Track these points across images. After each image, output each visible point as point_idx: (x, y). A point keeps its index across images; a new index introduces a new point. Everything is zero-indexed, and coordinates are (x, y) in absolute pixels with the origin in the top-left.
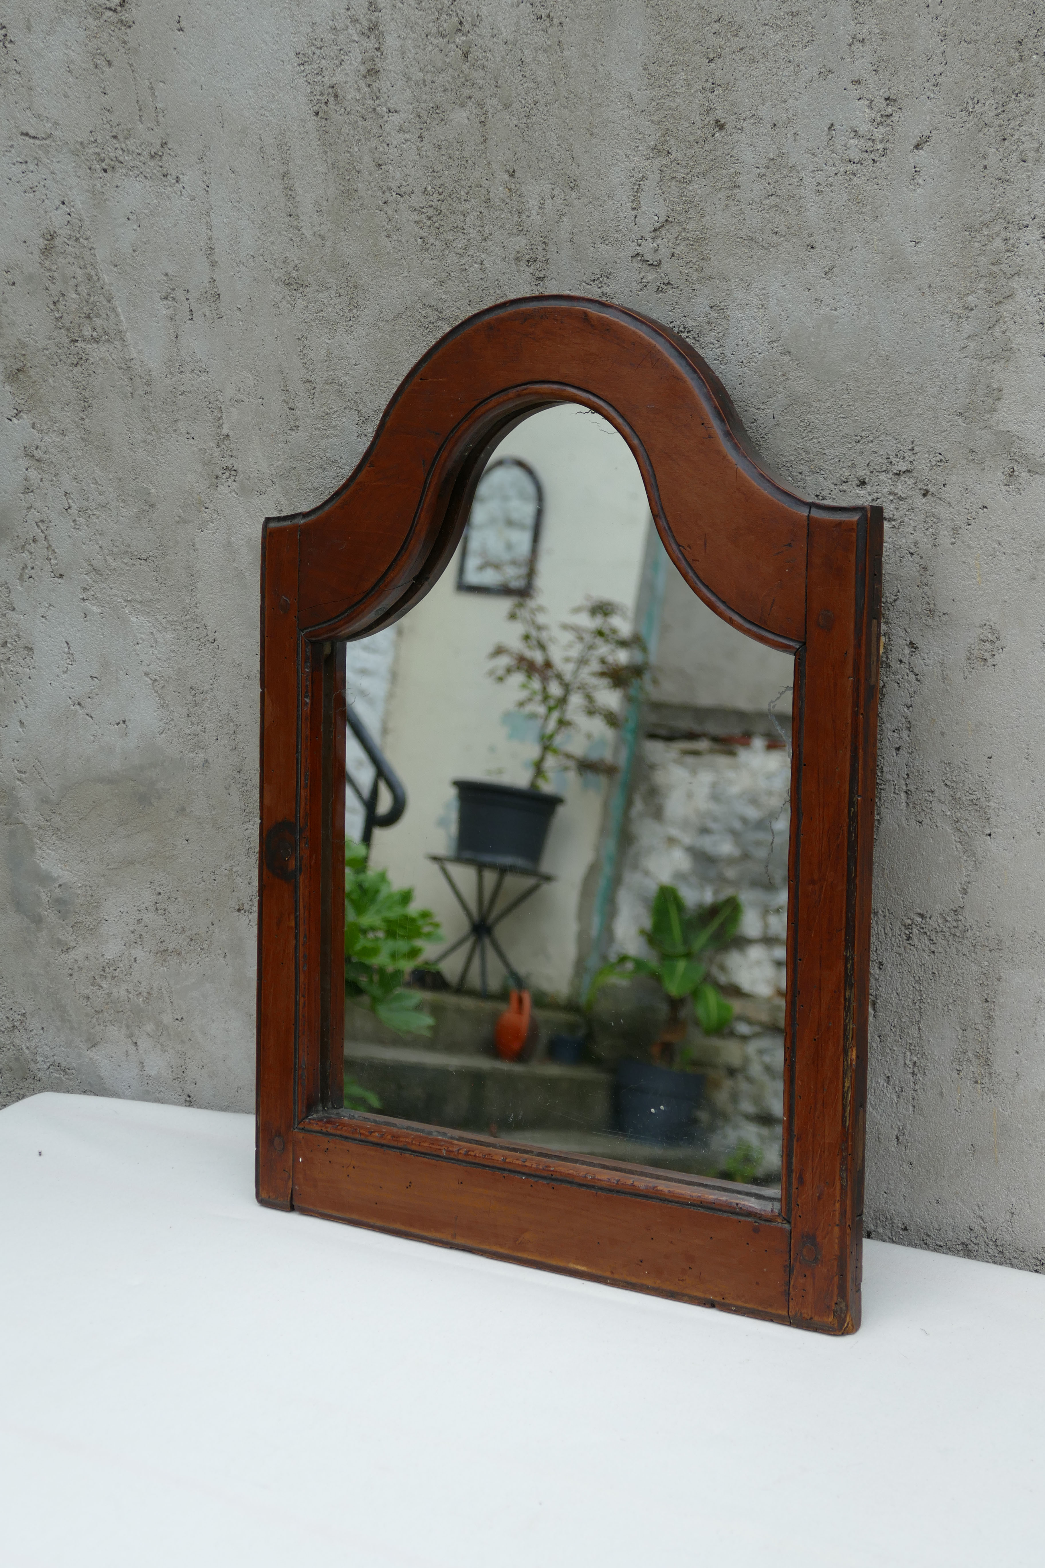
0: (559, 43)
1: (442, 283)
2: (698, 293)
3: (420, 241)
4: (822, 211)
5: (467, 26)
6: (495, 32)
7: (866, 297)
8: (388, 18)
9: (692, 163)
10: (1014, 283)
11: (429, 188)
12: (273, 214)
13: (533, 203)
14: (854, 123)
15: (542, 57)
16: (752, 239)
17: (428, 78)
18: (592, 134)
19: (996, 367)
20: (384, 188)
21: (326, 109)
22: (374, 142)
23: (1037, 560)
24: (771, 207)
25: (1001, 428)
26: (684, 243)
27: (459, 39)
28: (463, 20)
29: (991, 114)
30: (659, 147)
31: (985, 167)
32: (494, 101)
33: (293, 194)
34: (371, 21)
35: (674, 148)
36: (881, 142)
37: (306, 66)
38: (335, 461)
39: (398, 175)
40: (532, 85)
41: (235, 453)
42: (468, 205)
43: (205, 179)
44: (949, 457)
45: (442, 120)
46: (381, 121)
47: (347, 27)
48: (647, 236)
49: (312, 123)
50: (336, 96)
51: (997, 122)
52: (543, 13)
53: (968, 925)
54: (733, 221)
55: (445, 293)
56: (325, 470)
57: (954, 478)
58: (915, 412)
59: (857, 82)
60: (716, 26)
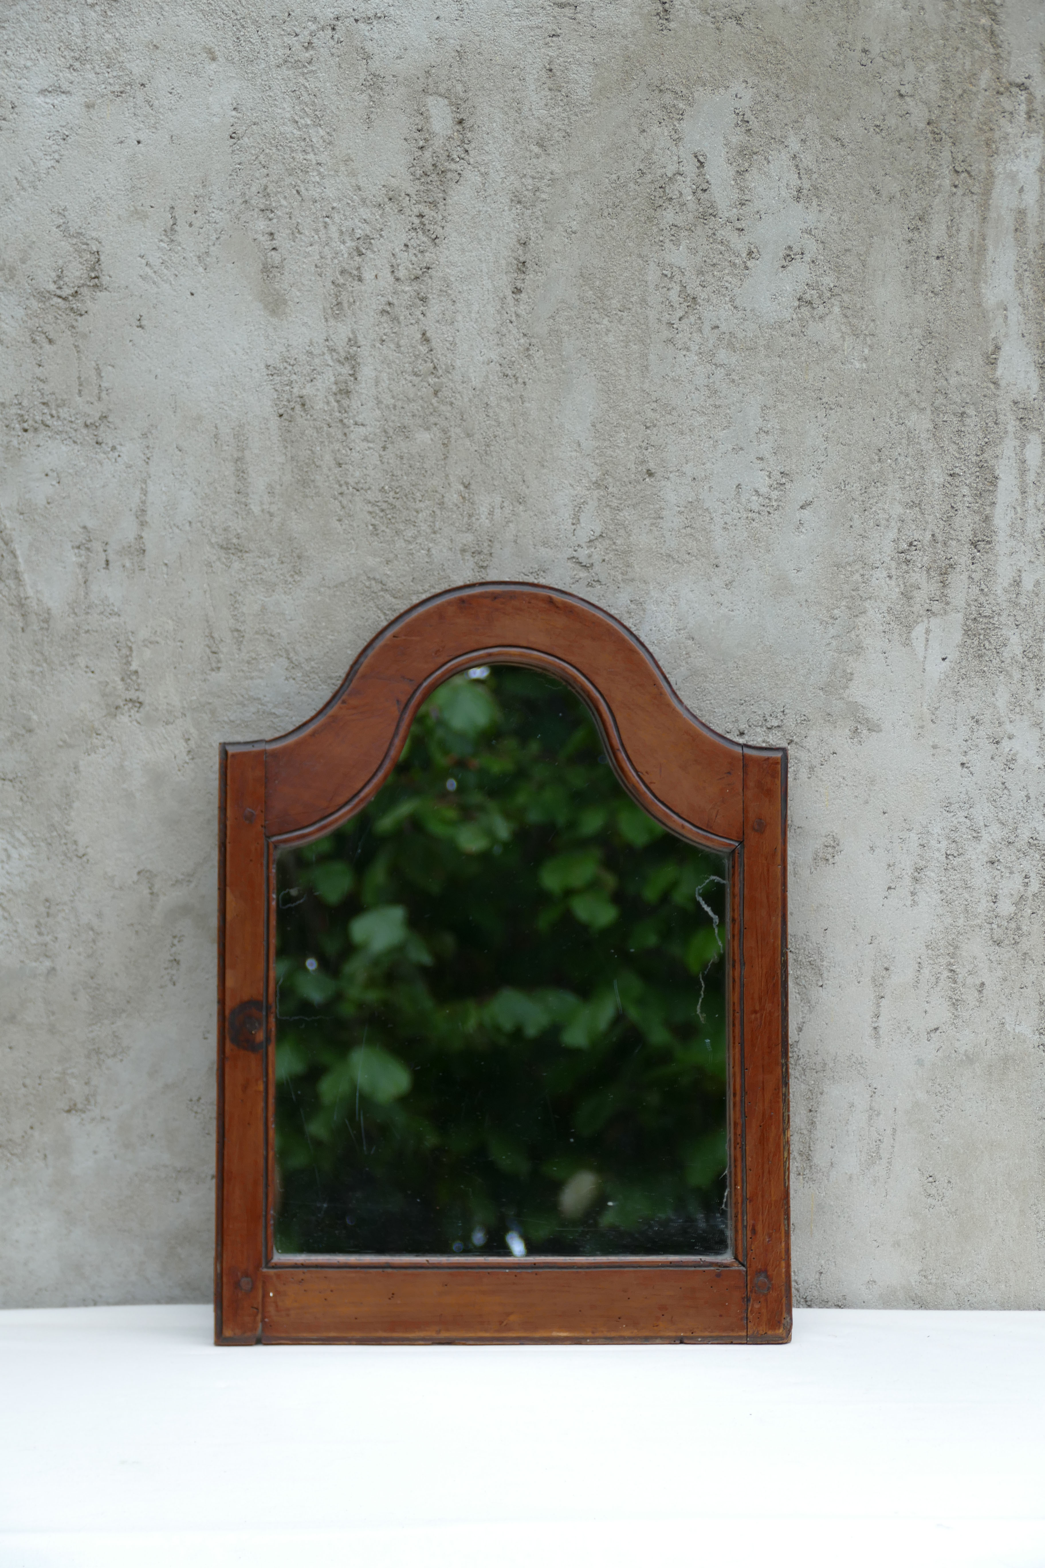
0: (521, 397)
1: (388, 562)
2: (622, 590)
3: (371, 528)
4: (727, 542)
5: (440, 371)
6: (465, 379)
7: (757, 604)
8: (367, 354)
9: (624, 497)
10: (867, 604)
11: (387, 487)
12: (219, 489)
13: (484, 510)
14: (757, 486)
15: (505, 404)
16: (670, 556)
17: (399, 404)
18: (543, 466)
19: (851, 658)
20: (342, 482)
21: (292, 413)
22: (337, 446)
23: (870, 790)
24: (686, 535)
25: (850, 699)
26: (613, 553)
27: (432, 380)
28: (438, 367)
29: (857, 493)
30: (599, 482)
31: (851, 527)
32: (458, 430)
33: (245, 476)
34: (349, 353)
35: (611, 485)
36: (776, 500)
37: (275, 377)
38: (259, 699)
39: (357, 474)
40: (493, 423)
41: (142, 687)
42: (422, 505)
43: (147, 452)
44: (811, 717)
45: (407, 437)
46: (346, 430)
47: (324, 354)
48: (583, 545)
49: (274, 422)
50: (303, 405)
51: (861, 499)
52: (509, 372)
53: (801, 1055)
54: (654, 541)
55: (391, 570)
56: (244, 705)
57: (813, 732)
58: (788, 686)
59: (762, 459)
60: (654, 405)
